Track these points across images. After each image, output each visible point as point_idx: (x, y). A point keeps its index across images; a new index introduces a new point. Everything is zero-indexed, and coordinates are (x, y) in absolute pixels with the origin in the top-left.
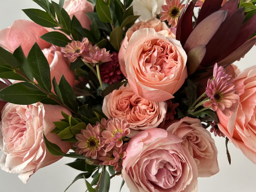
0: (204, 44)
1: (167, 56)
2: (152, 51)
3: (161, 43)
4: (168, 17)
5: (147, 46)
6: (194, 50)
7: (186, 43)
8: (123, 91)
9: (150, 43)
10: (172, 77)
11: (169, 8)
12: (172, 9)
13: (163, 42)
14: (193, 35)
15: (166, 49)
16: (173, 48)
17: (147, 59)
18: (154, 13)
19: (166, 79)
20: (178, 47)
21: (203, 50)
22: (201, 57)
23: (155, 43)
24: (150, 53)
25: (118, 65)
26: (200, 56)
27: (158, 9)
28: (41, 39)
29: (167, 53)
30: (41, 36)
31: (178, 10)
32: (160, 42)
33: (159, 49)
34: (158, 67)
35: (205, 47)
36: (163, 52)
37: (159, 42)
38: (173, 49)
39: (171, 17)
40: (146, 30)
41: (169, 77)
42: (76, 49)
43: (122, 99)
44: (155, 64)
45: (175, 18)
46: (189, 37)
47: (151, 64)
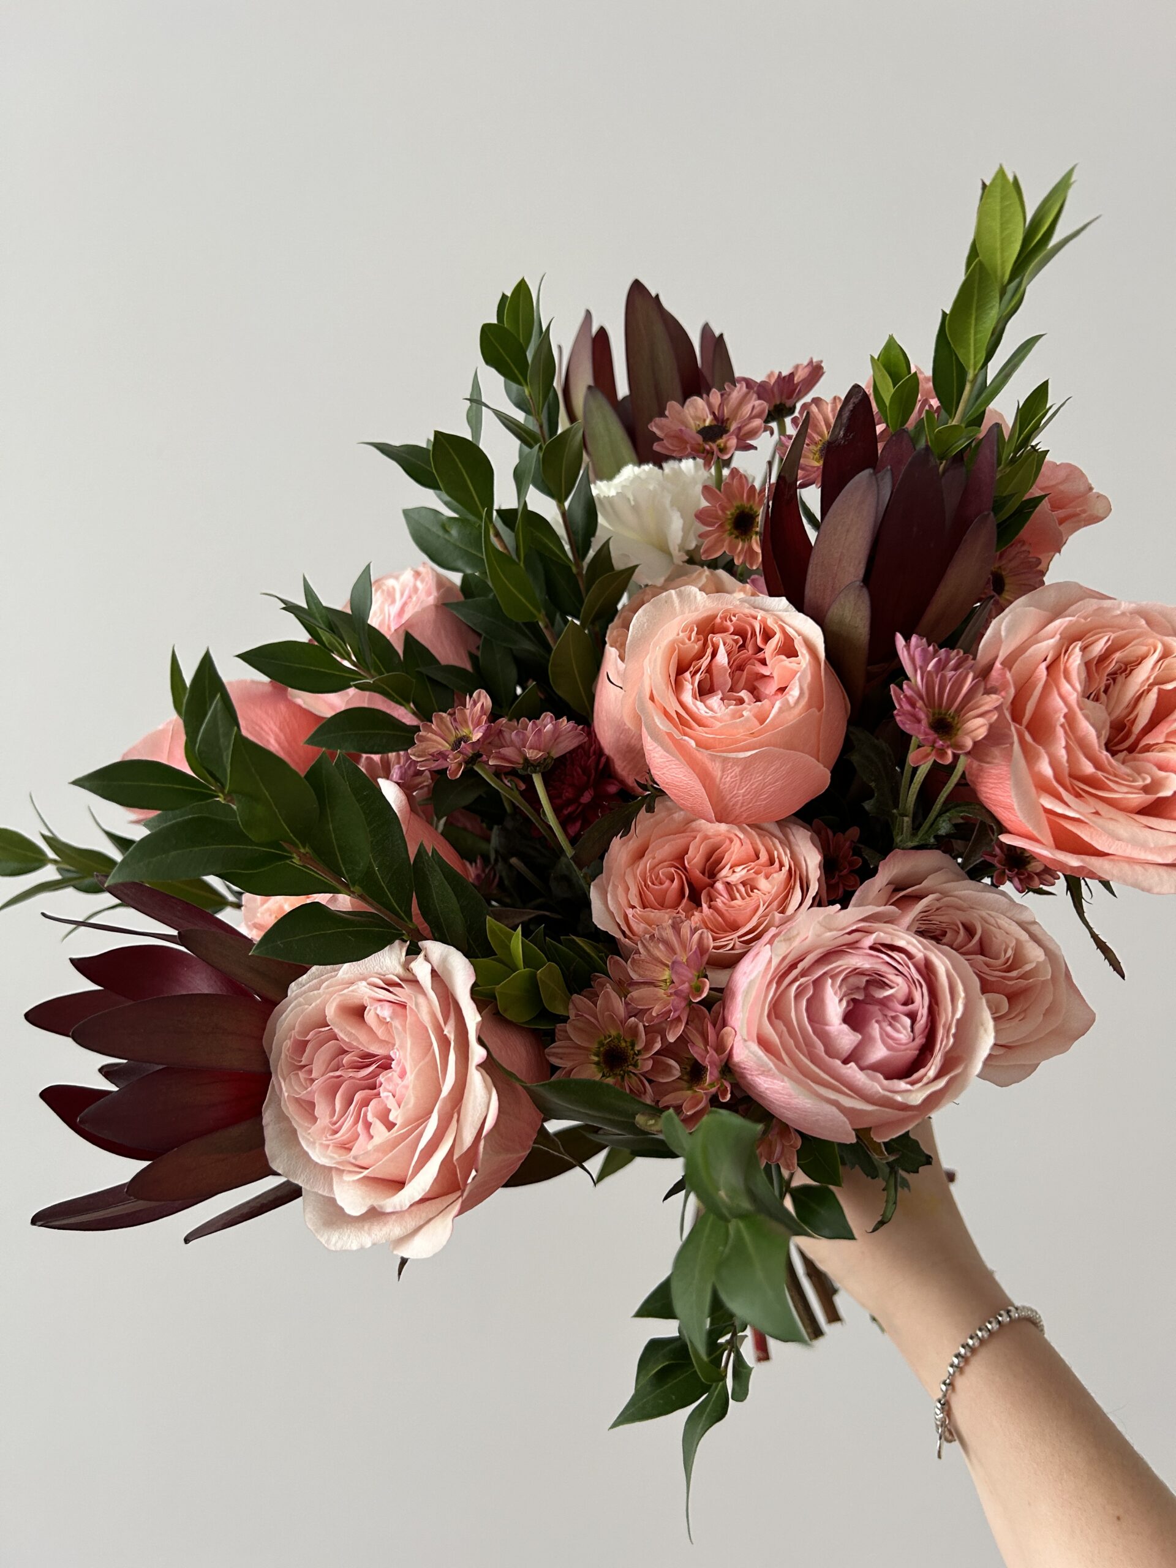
0: (856, 579)
1: (760, 655)
2: (709, 651)
3: (729, 623)
4: (726, 543)
5: (687, 641)
6: (835, 611)
7: (806, 600)
8: (652, 839)
9: (693, 630)
10: (796, 698)
11: (720, 513)
12: (732, 514)
13: (734, 616)
14: (816, 564)
15: (751, 638)
16: (770, 623)
17: (699, 682)
18: (677, 548)
19: (781, 710)
20: (785, 613)
21: (859, 596)
22: (861, 619)
23: (708, 628)
24: (705, 662)
25: (603, 760)
26: (858, 619)
27: (686, 530)
28: (310, 746)
29: (759, 647)
30: (309, 739)
31: (752, 512)
32: (724, 618)
33: (729, 641)
34: (744, 694)
35: (862, 584)
36: (743, 647)
37: (722, 621)
38: (772, 627)
39: (737, 541)
40: (670, 596)
41: (787, 701)
42: (452, 739)
43: (652, 869)
44: (731, 690)
45: (751, 537)
46: (809, 577)
47: (720, 692)
